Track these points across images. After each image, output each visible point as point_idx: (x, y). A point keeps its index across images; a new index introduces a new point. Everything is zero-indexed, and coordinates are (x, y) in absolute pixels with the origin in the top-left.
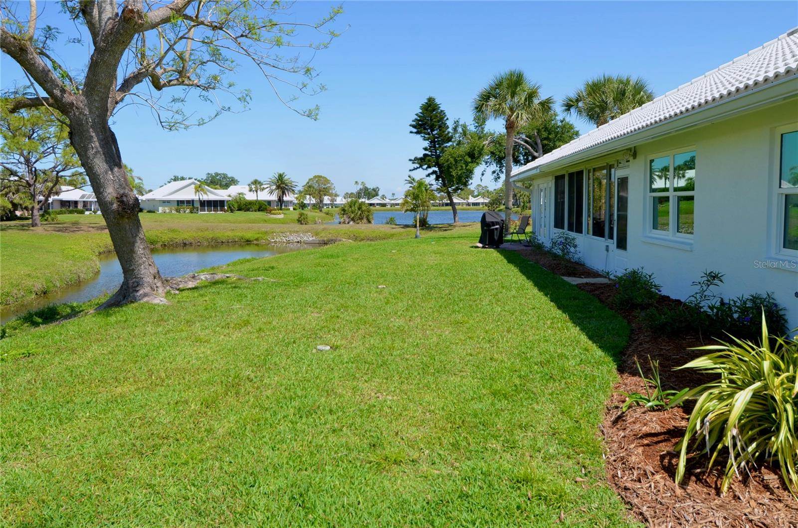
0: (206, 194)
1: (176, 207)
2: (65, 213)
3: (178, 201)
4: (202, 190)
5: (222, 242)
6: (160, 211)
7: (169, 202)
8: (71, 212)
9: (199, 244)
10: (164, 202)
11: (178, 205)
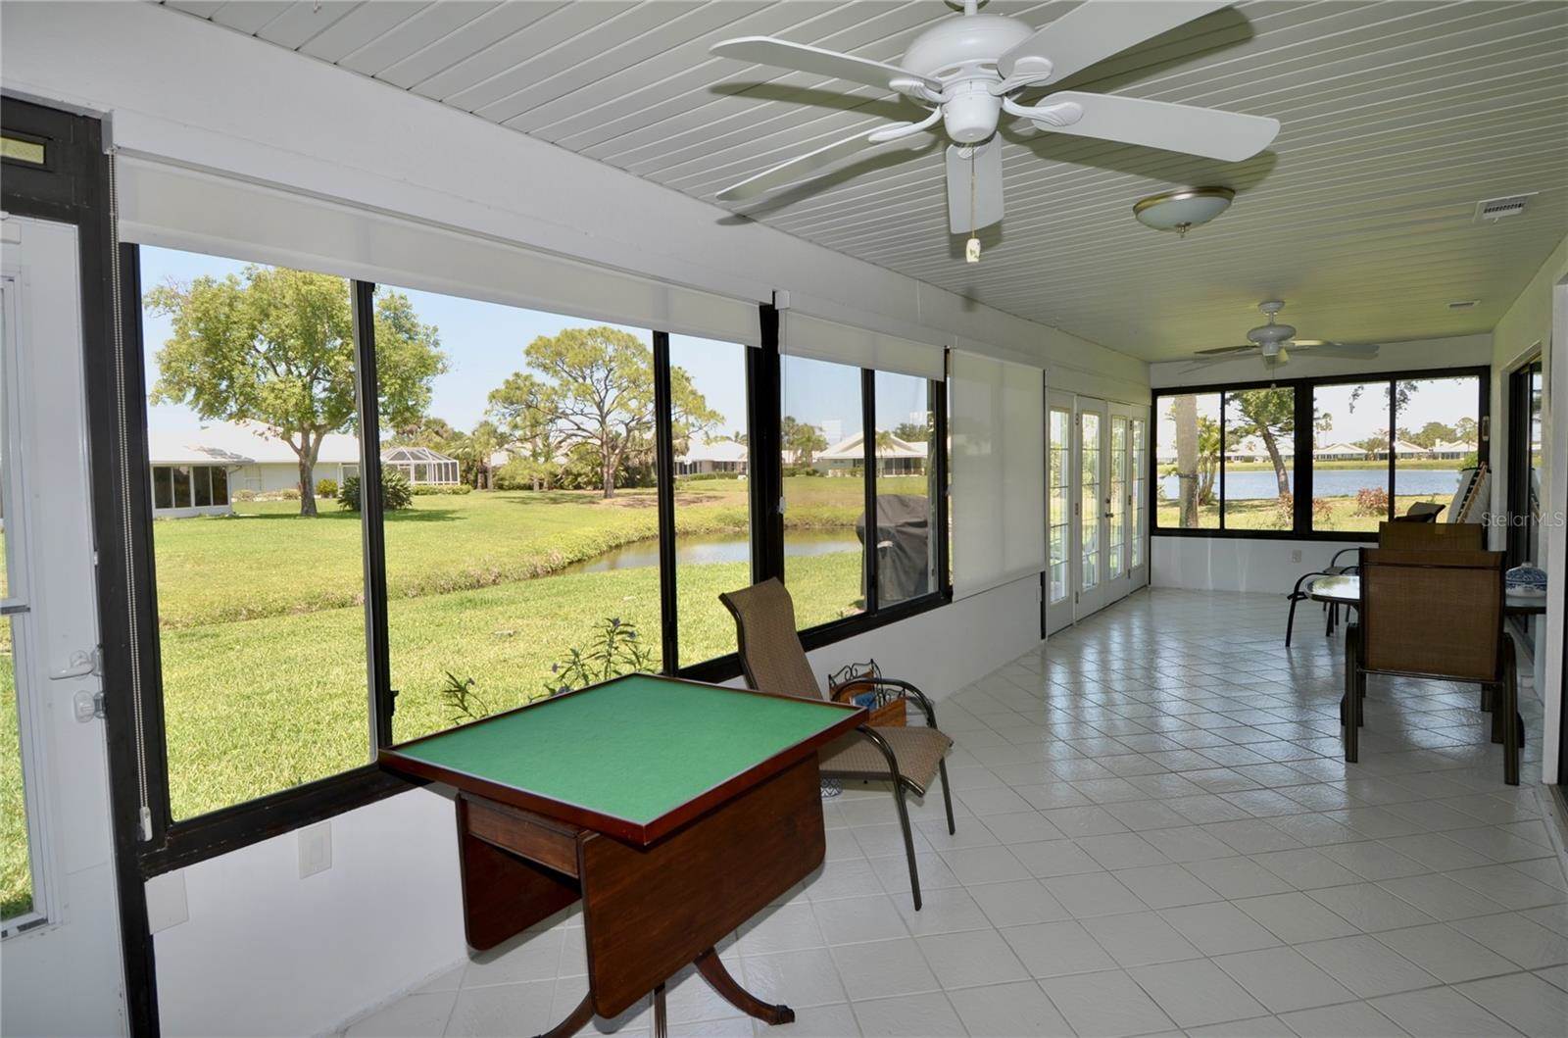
0: (891, 448)
1: (852, 467)
2: (715, 478)
3: (854, 460)
4: (885, 443)
5: (842, 525)
6: (830, 475)
7: (842, 461)
8: (722, 477)
9: (807, 526)
10: (836, 461)
11: (854, 466)
